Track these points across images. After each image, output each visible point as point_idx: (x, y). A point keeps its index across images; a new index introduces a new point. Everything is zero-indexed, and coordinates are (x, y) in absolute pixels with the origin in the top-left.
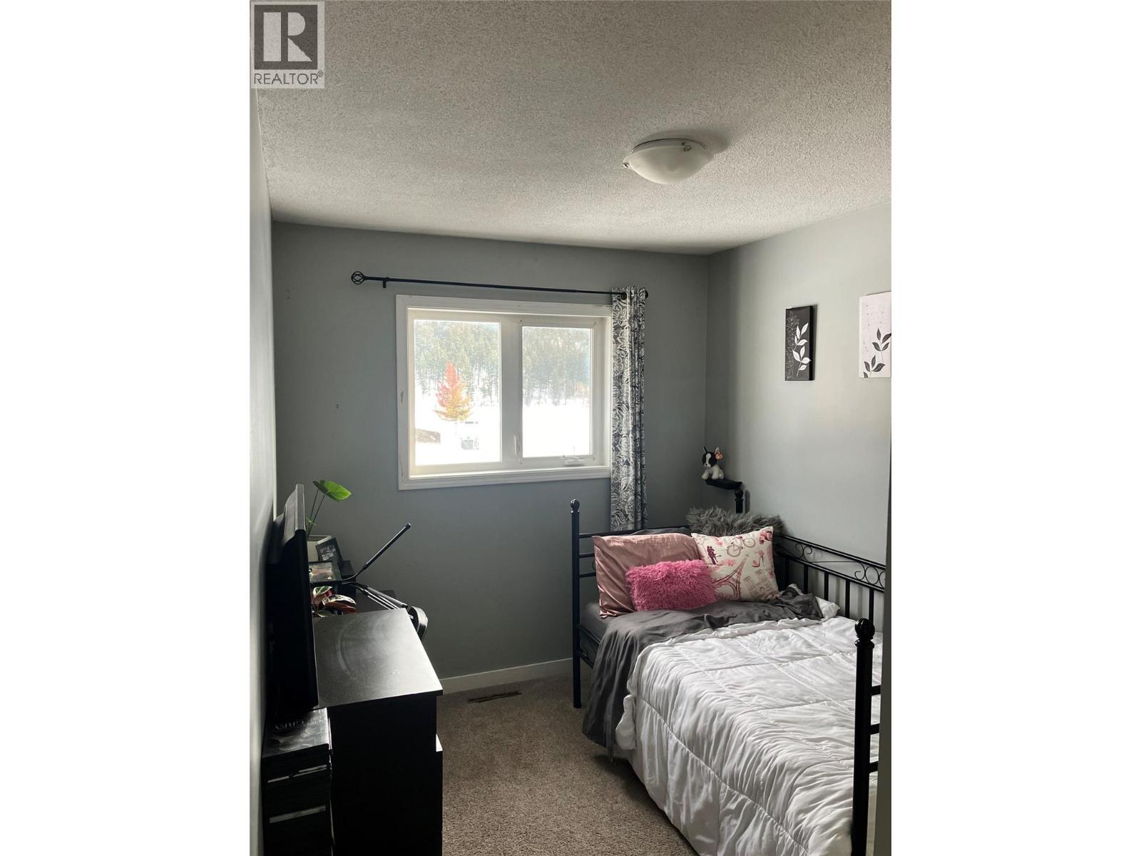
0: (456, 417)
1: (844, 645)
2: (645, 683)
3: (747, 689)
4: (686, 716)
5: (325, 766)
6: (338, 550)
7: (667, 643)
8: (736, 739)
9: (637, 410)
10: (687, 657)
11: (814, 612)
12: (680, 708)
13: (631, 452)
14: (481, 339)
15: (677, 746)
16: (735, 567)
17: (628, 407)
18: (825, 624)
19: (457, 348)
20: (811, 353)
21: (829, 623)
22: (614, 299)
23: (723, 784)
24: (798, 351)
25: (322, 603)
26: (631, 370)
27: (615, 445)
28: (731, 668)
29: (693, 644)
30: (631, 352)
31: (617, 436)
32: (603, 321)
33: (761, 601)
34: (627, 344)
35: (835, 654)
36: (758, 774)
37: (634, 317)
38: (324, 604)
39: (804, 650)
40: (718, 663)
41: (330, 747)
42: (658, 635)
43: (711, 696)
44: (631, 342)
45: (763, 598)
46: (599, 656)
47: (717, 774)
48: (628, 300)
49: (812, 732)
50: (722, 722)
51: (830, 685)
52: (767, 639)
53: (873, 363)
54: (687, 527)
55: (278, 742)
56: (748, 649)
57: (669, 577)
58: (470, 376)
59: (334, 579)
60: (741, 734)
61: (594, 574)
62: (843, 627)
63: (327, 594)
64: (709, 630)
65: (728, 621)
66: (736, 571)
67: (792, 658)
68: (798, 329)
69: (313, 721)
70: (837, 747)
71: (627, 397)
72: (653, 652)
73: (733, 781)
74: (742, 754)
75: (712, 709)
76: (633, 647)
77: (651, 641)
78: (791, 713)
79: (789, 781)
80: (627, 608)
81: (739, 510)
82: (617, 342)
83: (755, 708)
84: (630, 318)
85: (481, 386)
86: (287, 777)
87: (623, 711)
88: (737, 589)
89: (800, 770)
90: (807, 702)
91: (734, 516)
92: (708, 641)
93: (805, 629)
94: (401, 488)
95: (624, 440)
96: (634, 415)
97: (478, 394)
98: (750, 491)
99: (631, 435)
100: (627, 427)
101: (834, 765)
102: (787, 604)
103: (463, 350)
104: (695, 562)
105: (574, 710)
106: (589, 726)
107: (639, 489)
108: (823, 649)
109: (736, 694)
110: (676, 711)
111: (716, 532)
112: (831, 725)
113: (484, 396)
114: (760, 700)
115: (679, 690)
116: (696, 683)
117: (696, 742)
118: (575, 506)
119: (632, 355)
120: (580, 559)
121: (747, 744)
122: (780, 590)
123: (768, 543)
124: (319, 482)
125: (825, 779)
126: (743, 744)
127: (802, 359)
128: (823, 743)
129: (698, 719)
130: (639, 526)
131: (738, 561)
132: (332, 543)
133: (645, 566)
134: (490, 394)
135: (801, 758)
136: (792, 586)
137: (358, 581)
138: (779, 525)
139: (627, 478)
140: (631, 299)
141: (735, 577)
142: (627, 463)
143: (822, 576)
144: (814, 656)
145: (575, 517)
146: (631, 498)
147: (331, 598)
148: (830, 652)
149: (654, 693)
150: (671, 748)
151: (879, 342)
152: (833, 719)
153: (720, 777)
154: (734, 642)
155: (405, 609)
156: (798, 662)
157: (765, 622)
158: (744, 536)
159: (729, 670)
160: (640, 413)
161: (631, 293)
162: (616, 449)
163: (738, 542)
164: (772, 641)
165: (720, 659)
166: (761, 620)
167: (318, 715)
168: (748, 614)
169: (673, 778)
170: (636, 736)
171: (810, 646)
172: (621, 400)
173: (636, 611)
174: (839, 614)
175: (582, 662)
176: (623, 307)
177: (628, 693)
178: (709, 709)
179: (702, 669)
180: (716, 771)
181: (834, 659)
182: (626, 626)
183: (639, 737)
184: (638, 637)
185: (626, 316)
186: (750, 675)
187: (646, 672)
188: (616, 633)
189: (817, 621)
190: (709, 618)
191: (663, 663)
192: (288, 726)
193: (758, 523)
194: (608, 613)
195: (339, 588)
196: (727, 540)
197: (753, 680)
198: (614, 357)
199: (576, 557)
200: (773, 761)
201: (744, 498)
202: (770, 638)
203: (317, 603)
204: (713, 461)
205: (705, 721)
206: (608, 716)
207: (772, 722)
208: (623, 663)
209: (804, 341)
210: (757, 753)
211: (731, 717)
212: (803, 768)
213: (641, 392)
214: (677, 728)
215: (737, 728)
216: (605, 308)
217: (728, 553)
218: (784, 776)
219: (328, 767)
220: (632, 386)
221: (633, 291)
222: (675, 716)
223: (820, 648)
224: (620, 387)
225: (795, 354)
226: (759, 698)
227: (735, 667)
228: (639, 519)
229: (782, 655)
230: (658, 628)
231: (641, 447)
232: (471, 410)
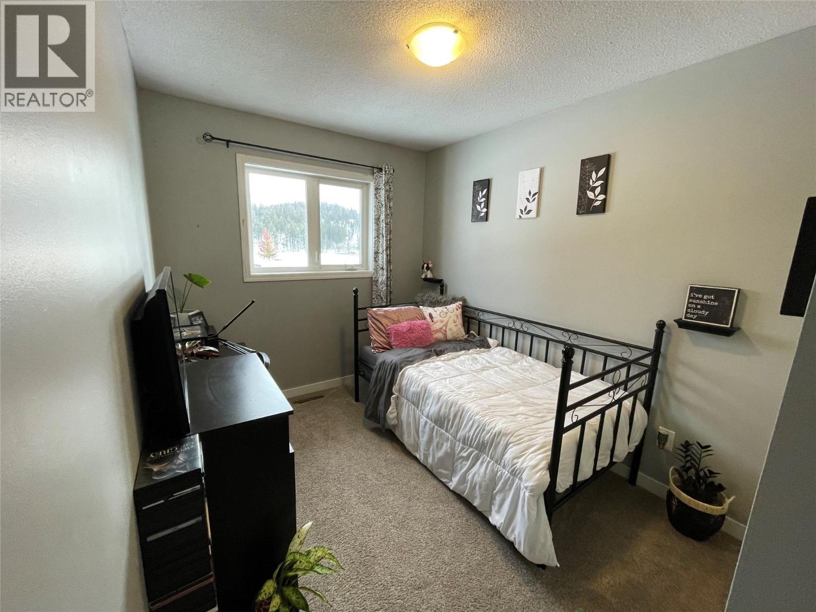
0: (269, 257)
1: (506, 361)
2: (404, 388)
3: (467, 389)
4: (433, 406)
5: (199, 486)
6: (205, 320)
7: (415, 365)
8: (466, 419)
9: (389, 238)
10: (428, 372)
11: (486, 345)
12: (428, 401)
13: (385, 262)
14: (281, 217)
15: (426, 423)
16: (444, 323)
17: (383, 236)
18: (492, 351)
19: (268, 222)
20: (487, 206)
21: (495, 350)
22: (375, 171)
23: (458, 443)
24: (480, 205)
25: (193, 352)
26: (385, 214)
27: (375, 258)
28: (453, 377)
29: (428, 365)
30: (385, 203)
31: (376, 253)
32: (367, 184)
33: (457, 341)
34: (383, 199)
35: (503, 366)
36: (483, 437)
37: (387, 183)
38: (195, 352)
39: (487, 365)
40: (446, 375)
41: (203, 471)
42: (410, 361)
43: (448, 394)
44: (385, 198)
45: (458, 339)
46: (374, 374)
47: (454, 437)
48: (384, 172)
49: (510, 410)
50: (457, 409)
51: (507, 383)
52: (467, 360)
53: (525, 209)
54: (416, 303)
55: (152, 470)
56: (458, 366)
57: (411, 330)
58: (276, 237)
59: (202, 336)
60: (470, 415)
61: (368, 330)
62: (502, 352)
63: (197, 346)
64: (435, 357)
65: (444, 351)
66: (444, 325)
67: (483, 370)
68: (480, 192)
69: (186, 447)
70: (526, 418)
71: (382, 230)
72: (408, 370)
73: (465, 441)
74: (472, 426)
75: (450, 402)
76: (396, 369)
77: (406, 365)
78: (495, 400)
79: (504, 440)
80: (388, 347)
81: (442, 293)
82: (377, 198)
83: (475, 399)
84: (385, 183)
85: (282, 241)
86: (163, 501)
87: (390, 404)
88: (445, 335)
89: (512, 434)
90: (500, 394)
91: (441, 297)
92: (436, 363)
93: (484, 354)
94: (245, 281)
95: (380, 256)
96: (387, 240)
97: (280, 246)
98: (448, 284)
99: (385, 252)
100: (382, 247)
101: (529, 429)
102: (471, 341)
103: (271, 223)
104: (422, 321)
105: (356, 403)
106: (369, 413)
107: (389, 284)
108: (497, 364)
109: (461, 391)
110: (425, 403)
111: (433, 304)
112: (519, 405)
113: (284, 247)
114: (476, 394)
115: (427, 392)
116: (438, 387)
117: (440, 421)
118: (356, 292)
119: (386, 206)
120: (359, 322)
121: (475, 421)
122: (466, 334)
123: (460, 310)
124: (188, 275)
125: (527, 438)
126: (472, 421)
127: (481, 209)
128: (518, 416)
129: (441, 407)
130: (389, 304)
131: (446, 320)
132: (200, 314)
133: (397, 324)
134: (287, 246)
135: (511, 427)
136: (471, 332)
137: (219, 337)
138: (464, 300)
139: (382, 277)
140: (386, 171)
141: (444, 328)
142: (382, 268)
143: (488, 327)
144: (494, 368)
145: (356, 298)
146: (385, 288)
147: (200, 348)
148: (501, 365)
149: (410, 394)
150: (422, 424)
151: (530, 198)
152: (519, 402)
153: (456, 439)
154: (450, 362)
155: (255, 353)
156: (487, 372)
157: (463, 352)
158: (448, 307)
159: (453, 378)
160: (390, 240)
161: (385, 168)
162: (376, 260)
163: (445, 310)
164: (470, 361)
165: (446, 373)
166: (461, 350)
167: (192, 440)
168: (454, 348)
169: (423, 440)
170: (398, 417)
171: (489, 363)
172: (379, 232)
173: (393, 349)
174: (498, 346)
175: (360, 377)
176: (381, 177)
177: (394, 394)
178: (448, 401)
179: (438, 379)
180: (453, 435)
181: (504, 369)
182: (390, 357)
183: (400, 417)
184: (399, 363)
185: (382, 182)
186: (466, 380)
187: (404, 382)
188: (384, 361)
189: (488, 350)
190: (434, 350)
191: (415, 377)
192: (162, 453)
193: (454, 300)
194: (377, 351)
195: (206, 341)
196: (439, 309)
197: (468, 383)
198: (375, 206)
199: (356, 320)
200: (494, 429)
201: (444, 288)
202: (468, 360)
203: (190, 352)
204: (428, 268)
205: (446, 408)
206: (381, 407)
207: (487, 407)
208: (389, 378)
209: (484, 199)
210: (483, 425)
211: (463, 406)
212: (513, 433)
213: (390, 227)
214: (427, 412)
215: (467, 412)
216: (370, 177)
217: (440, 316)
218: (501, 438)
219: (202, 485)
220: (386, 224)
221: (386, 167)
222: (424, 406)
223: (494, 363)
224: (378, 225)
225: (478, 206)
226: (475, 393)
227: (455, 376)
228: (389, 300)
229: (477, 368)
230: (408, 357)
231: (390, 260)
232: (277, 254)
